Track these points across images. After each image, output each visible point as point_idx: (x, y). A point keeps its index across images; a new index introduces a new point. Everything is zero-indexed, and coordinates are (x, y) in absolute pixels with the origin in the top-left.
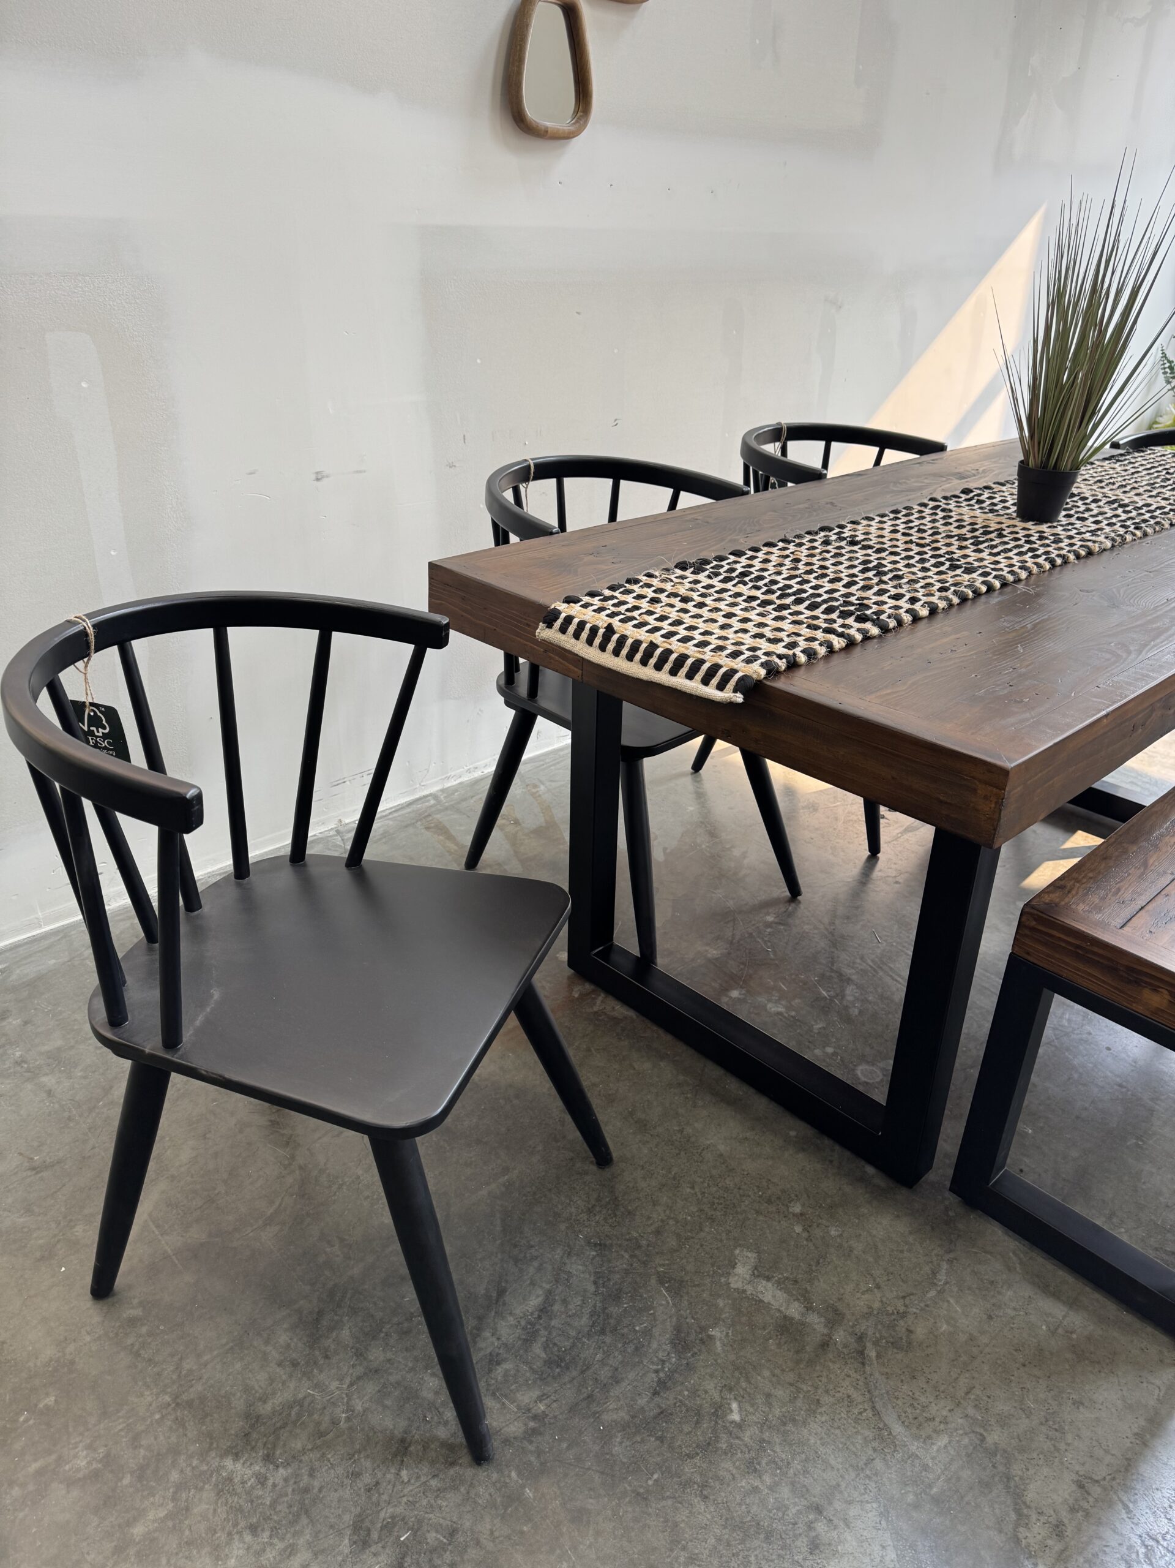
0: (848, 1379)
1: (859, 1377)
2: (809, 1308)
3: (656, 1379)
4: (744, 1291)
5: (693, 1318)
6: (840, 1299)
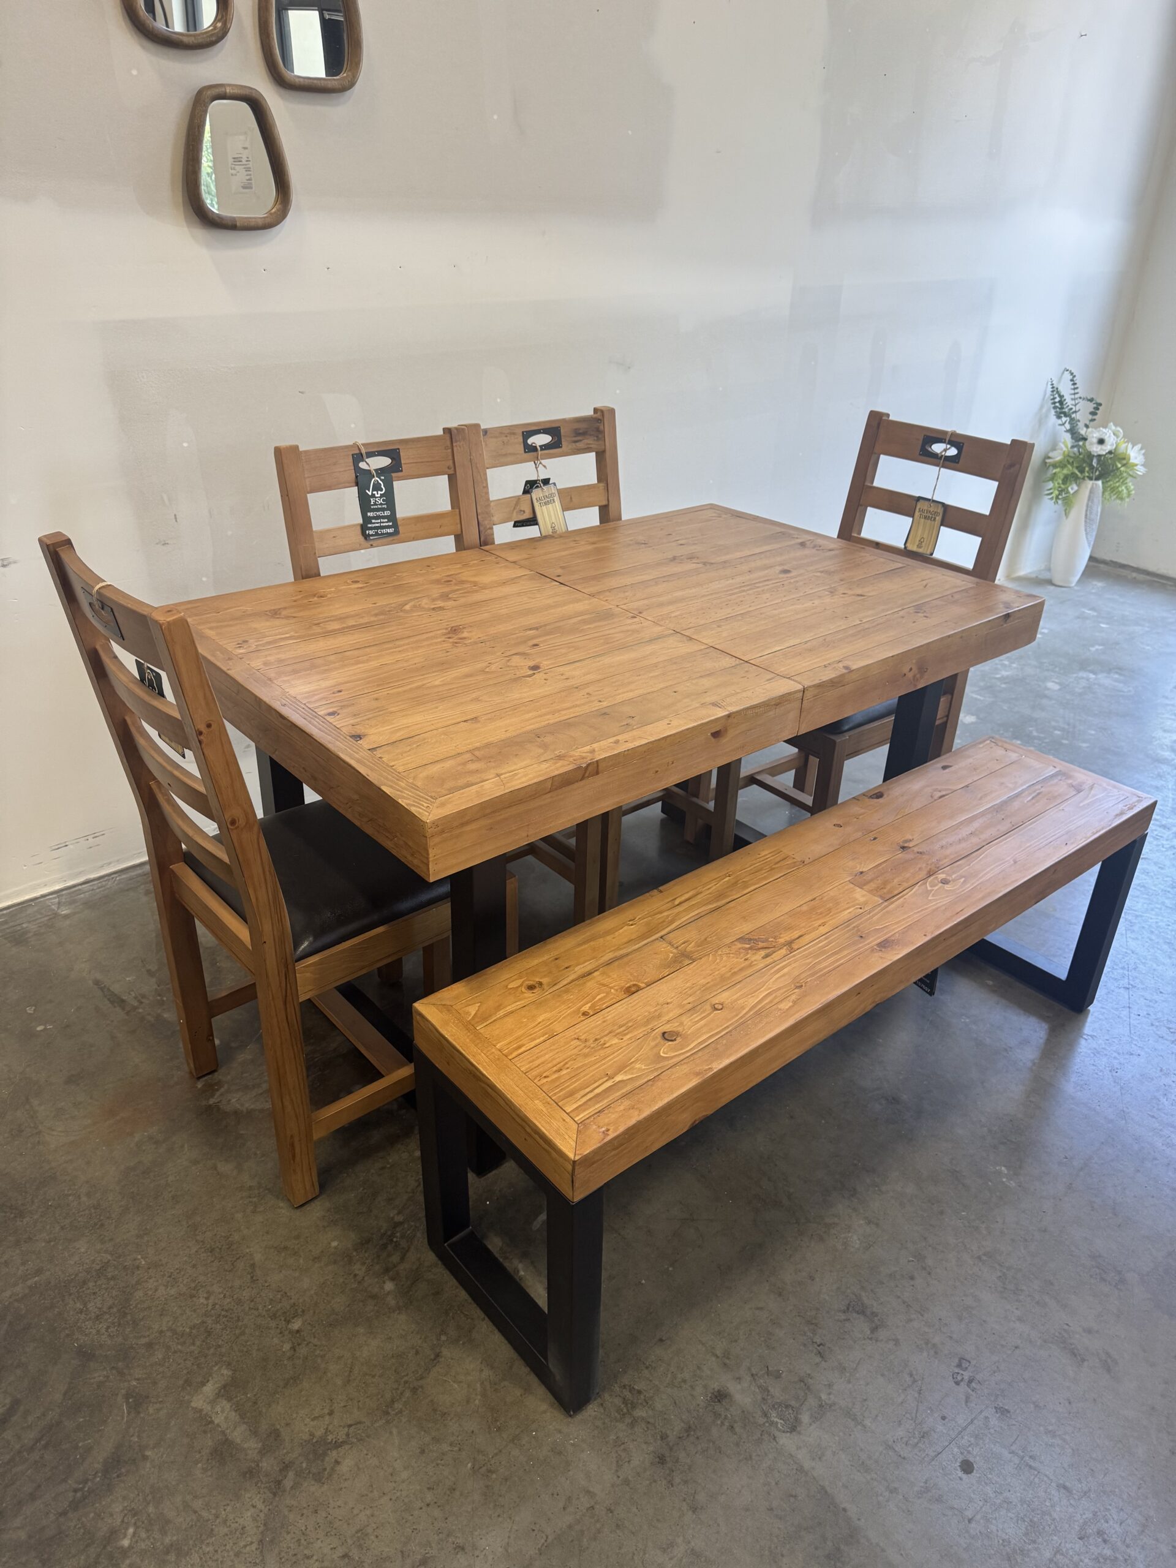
0: (252, 1510)
1: (263, 1507)
2: (255, 1433)
3: (71, 1499)
4: (201, 1410)
5: (139, 1436)
6: (287, 1425)
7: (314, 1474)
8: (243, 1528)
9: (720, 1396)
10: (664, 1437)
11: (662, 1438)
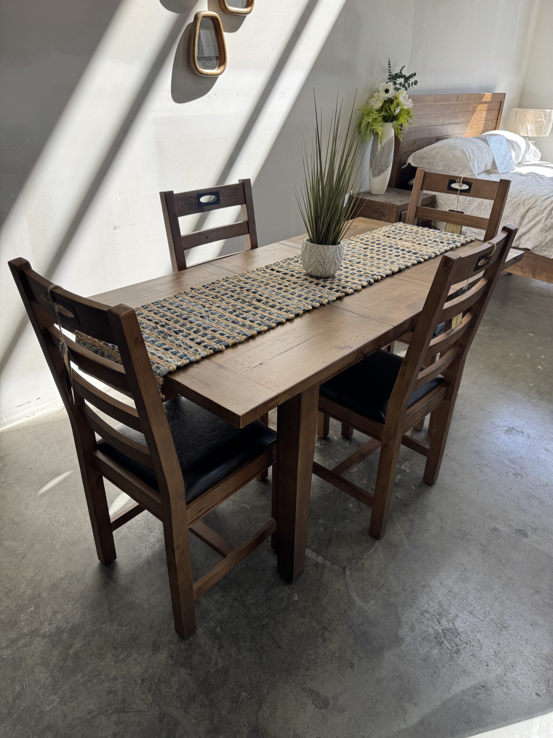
2: (325, 559)
7: (356, 569)
8: (339, 589)
9: (496, 530)
10: (481, 544)
11: (480, 545)
